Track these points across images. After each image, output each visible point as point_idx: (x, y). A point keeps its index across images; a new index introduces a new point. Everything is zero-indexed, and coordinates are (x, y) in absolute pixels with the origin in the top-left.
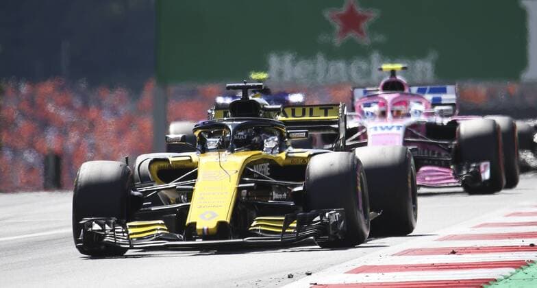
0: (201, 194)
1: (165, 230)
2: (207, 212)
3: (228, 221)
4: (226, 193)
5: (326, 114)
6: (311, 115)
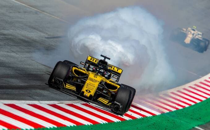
0: (88, 84)
1: (75, 89)
3: (93, 95)
4: (94, 86)
5: (117, 71)
6: (113, 69)
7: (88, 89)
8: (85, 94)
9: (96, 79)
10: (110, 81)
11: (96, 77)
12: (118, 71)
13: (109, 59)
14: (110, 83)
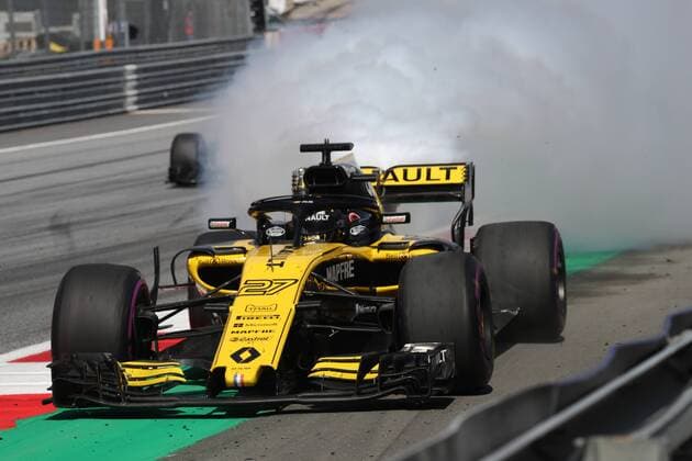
0: (239, 318)
1: (180, 375)
2: (244, 350)
3: (275, 366)
4: (277, 316)
5: (448, 177)
6: (428, 178)
7: (245, 345)
8: (229, 377)
9: (278, 273)
10: (382, 247)
11: (281, 265)
12: (451, 176)
13: (347, 147)
14: (383, 254)
